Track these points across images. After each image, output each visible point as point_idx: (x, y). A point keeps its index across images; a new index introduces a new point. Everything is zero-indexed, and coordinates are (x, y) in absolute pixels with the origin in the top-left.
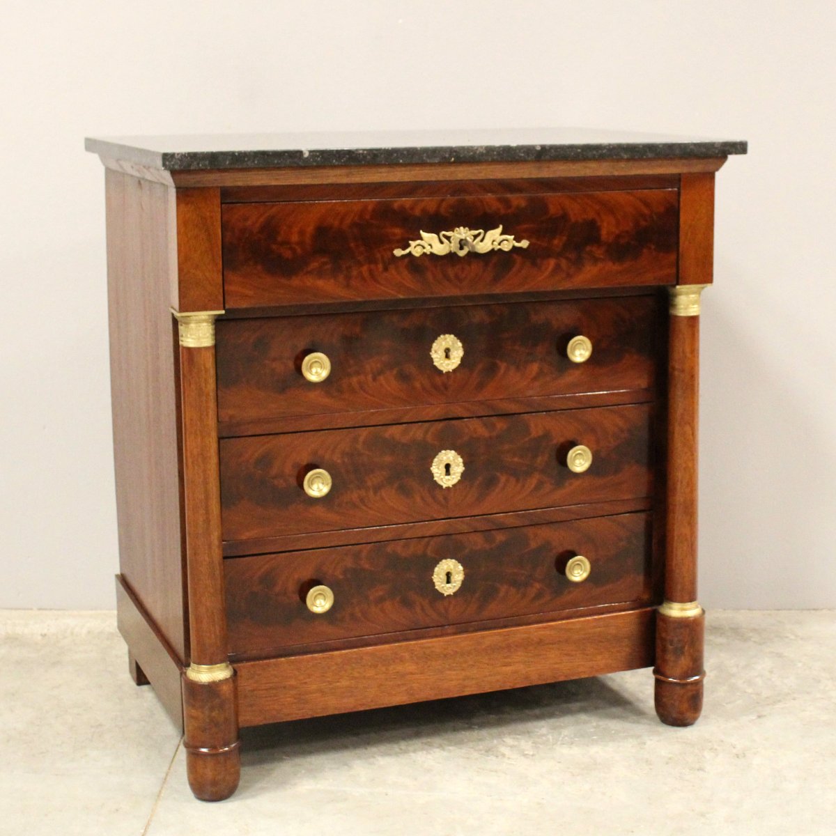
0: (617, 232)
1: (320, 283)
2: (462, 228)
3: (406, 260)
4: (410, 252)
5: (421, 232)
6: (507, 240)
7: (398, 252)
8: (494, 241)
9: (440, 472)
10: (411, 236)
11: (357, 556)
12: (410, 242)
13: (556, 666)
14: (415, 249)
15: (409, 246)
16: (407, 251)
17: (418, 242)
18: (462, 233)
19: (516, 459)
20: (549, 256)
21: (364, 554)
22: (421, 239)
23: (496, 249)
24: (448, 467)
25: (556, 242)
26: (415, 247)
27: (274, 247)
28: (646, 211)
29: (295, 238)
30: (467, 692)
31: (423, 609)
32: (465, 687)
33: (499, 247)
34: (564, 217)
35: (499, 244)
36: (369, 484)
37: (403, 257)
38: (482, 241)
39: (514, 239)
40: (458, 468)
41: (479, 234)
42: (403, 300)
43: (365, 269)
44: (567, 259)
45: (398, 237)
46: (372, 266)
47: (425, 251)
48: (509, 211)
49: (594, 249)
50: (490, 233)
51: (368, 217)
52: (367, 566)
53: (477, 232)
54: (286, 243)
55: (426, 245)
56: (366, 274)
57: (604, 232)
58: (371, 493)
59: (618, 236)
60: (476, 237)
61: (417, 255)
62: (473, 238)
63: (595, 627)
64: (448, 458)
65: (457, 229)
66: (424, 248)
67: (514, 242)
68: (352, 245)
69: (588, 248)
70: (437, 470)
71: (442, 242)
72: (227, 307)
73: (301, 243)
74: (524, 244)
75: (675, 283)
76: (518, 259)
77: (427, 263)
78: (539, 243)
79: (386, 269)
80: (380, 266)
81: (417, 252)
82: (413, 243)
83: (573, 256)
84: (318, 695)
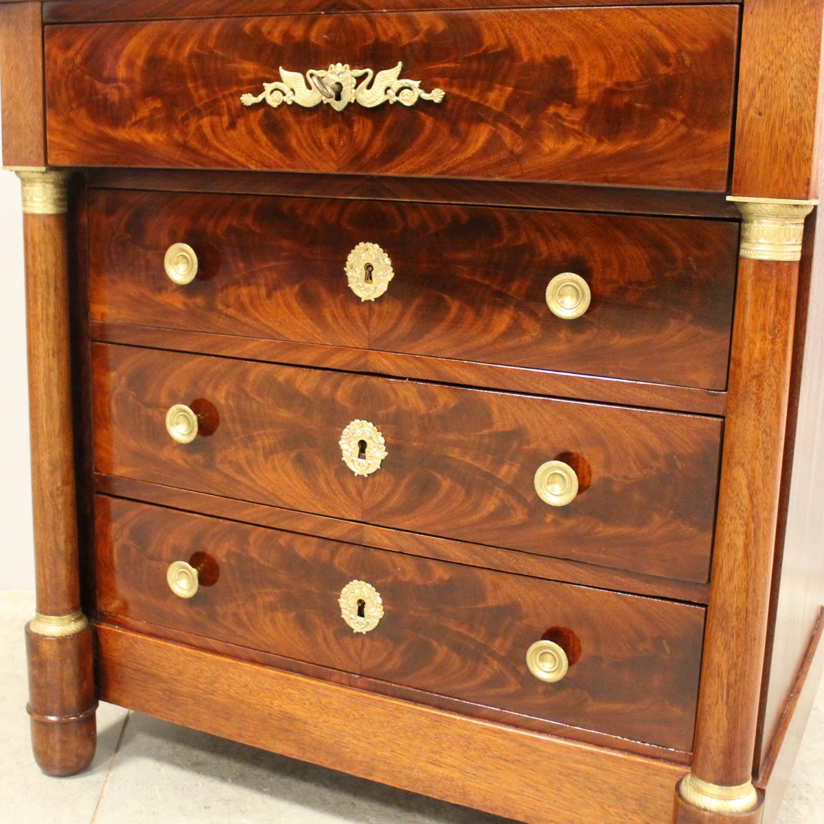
0: (609, 84)
1: (150, 138)
2: (339, 65)
3: (261, 112)
4: (264, 100)
5: (281, 68)
6: (410, 88)
7: (248, 99)
8: (388, 88)
9: (350, 450)
10: (267, 76)
11: (243, 538)
12: (265, 84)
13: (511, 796)
14: (272, 96)
15: (262, 90)
16: (260, 98)
17: (276, 84)
18: (340, 73)
19: (468, 460)
20: (480, 120)
21: (252, 539)
22: (279, 79)
23: (391, 102)
24: (363, 445)
25: (492, 96)
26: (272, 92)
27: (99, 85)
28: (670, 47)
29: (122, 72)
30: (377, 778)
31: (325, 639)
32: (373, 768)
33: (395, 99)
34: (510, 53)
35: (397, 94)
36: (259, 443)
37: (255, 106)
38: (369, 87)
39: (421, 87)
40: (378, 452)
41: (366, 75)
42: (256, 173)
43: (205, 121)
44: (514, 127)
45: (249, 76)
46: (216, 119)
47: (285, 99)
48: (417, 39)
49: (563, 111)
50: (382, 74)
51: (211, 44)
52: (255, 556)
53: (359, 72)
54: (112, 80)
55: (286, 90)
56: (207, 130)
57: (583, 83)
58: (261, 458)
59: (610, 92)
60: (360, 79)
61: (275, 105)
62: (355, 81)
63: (577, 762)
64: (364, 433)
65: (332, 66)
66: (284, 94)
67: (420, 91)
68: (190, 85)
69: (552, 110)
70: (348, 447)
71: (309, 87)
72: (49, 162)
73: (130, 81)
74: (437, 95)
75: (723, 190)
76: (429, 122)
77: (290, 119)
78: (464, 95)
79: (232, 125)
80: (226, 119)
81: (274, 100)
82: (268, 87)
83: (523, 122)
84: (191, 701)
